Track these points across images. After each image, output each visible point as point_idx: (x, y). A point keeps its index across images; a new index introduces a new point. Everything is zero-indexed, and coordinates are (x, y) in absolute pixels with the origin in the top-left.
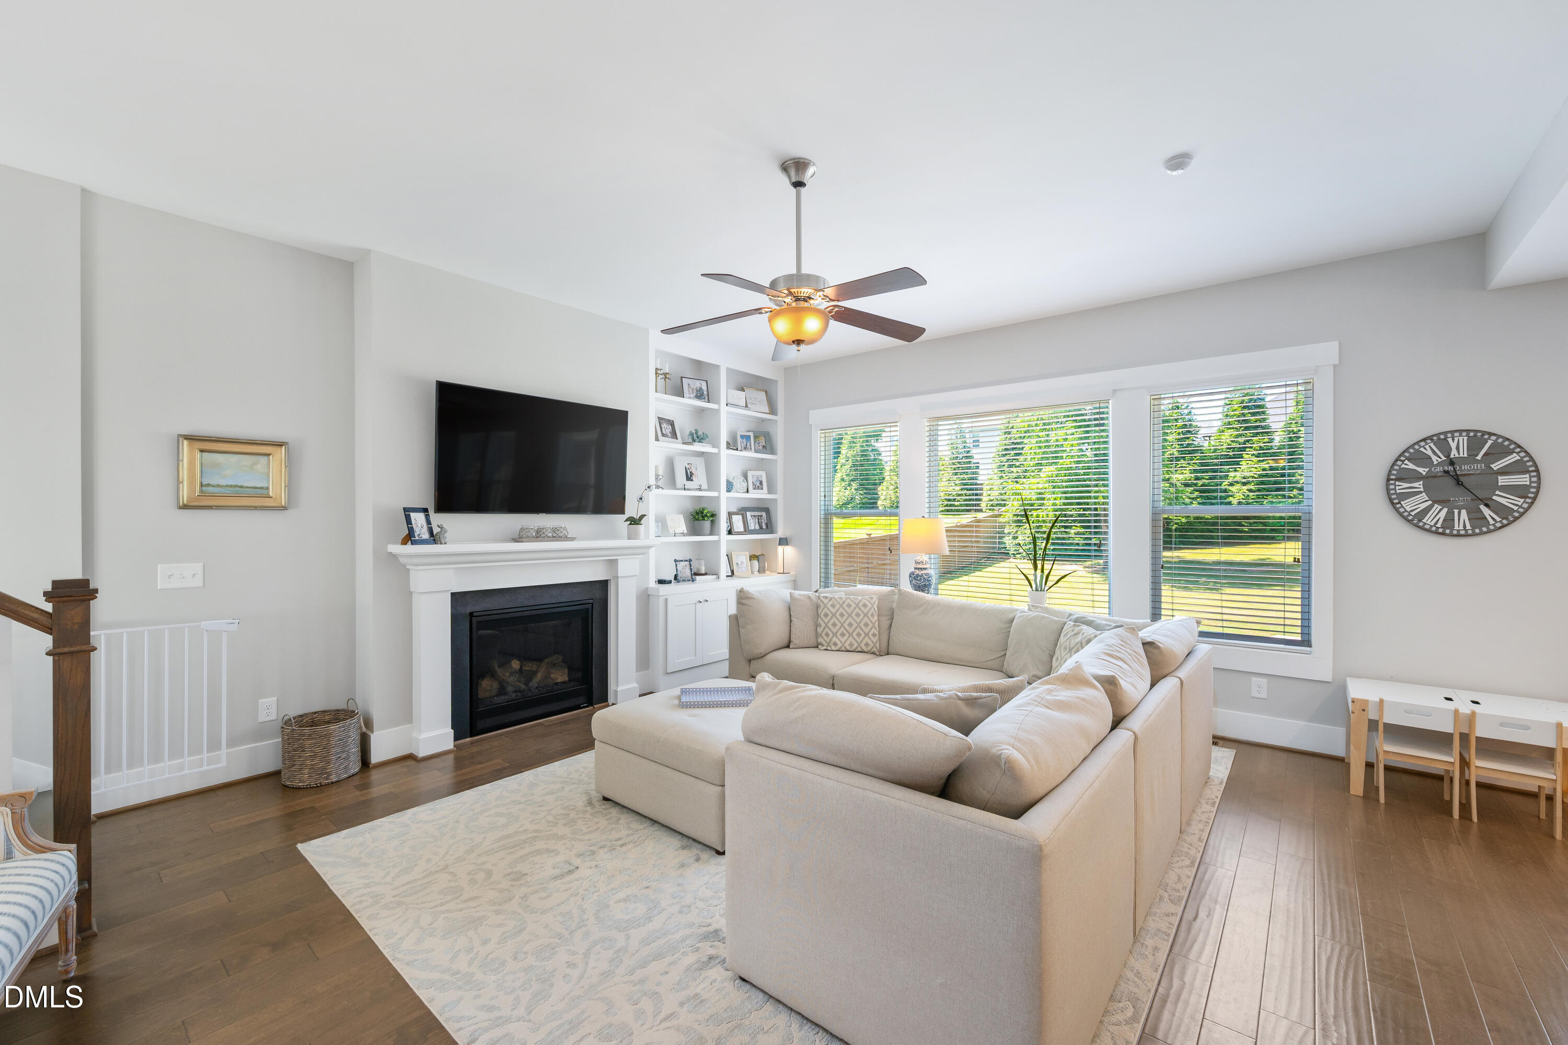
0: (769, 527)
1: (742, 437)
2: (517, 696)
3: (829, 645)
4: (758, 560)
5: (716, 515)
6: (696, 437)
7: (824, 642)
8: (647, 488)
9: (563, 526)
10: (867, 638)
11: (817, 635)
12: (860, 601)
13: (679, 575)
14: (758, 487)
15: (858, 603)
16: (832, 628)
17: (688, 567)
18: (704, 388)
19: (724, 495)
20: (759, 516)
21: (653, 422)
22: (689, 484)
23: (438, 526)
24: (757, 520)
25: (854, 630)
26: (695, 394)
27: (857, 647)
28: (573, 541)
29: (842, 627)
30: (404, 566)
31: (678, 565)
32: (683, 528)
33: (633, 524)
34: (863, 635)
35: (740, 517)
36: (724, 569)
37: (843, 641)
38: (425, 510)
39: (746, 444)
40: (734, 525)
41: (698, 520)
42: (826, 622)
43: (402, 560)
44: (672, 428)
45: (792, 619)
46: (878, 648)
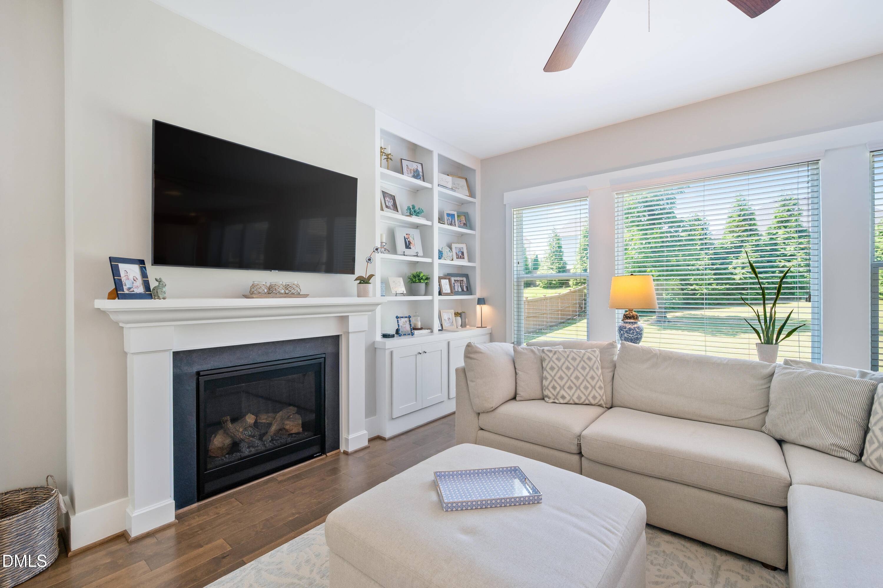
0: (469, 290)
1: (448, 215)
2: (250, 451)
3: (556, 398)
4: (461, 317)
5: (429, 278)
6: (413, 211)
7: (550, 395)
8: (375, 250)
9: (296, 283)
10: (594, 392)
11: (542, 388)
12: (584, 354)
13: (401, 330)
14: (461, 256)
15: (583, 357)
16: (559, 381)
17: (408, 322)
18: (420, 169)
19: (437, 261)
20: (461, 281)
21: (379, 196)
22: (407, 251)
23: (156, 280)
24: (459, 284)
25: (581, 383)
26: (412, 174)
27: (585, 400)
28: (306, 297)
29: (569, 381)
30: (117, 323)
31: (399, 321)
32: (402, 289)
33: (363, 283)
34: (590, 388)
35: (447, 280)
36: (436, 326)
37: (571, 394)
38: (141, 262)
39: (452, 221)
40: (443, 288)
41: (415, 282)
42: (553, 375)
43: (113, 317)
44: (394, 202)
45: (517, 371)
46: (605, 400)
